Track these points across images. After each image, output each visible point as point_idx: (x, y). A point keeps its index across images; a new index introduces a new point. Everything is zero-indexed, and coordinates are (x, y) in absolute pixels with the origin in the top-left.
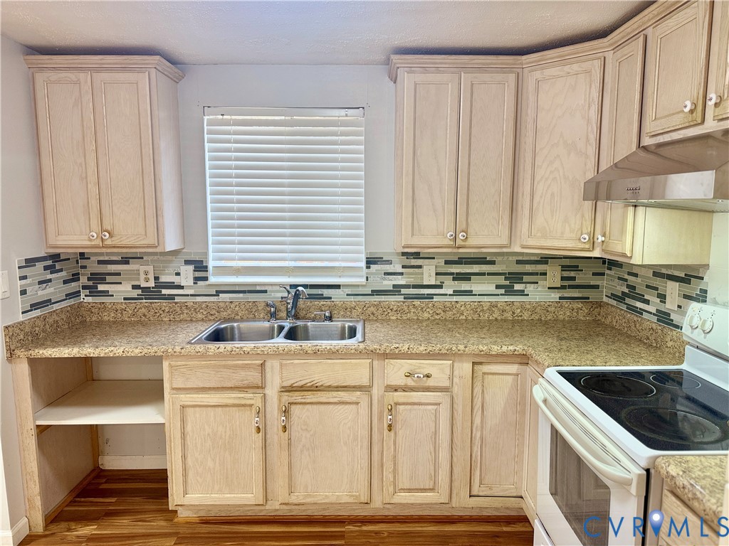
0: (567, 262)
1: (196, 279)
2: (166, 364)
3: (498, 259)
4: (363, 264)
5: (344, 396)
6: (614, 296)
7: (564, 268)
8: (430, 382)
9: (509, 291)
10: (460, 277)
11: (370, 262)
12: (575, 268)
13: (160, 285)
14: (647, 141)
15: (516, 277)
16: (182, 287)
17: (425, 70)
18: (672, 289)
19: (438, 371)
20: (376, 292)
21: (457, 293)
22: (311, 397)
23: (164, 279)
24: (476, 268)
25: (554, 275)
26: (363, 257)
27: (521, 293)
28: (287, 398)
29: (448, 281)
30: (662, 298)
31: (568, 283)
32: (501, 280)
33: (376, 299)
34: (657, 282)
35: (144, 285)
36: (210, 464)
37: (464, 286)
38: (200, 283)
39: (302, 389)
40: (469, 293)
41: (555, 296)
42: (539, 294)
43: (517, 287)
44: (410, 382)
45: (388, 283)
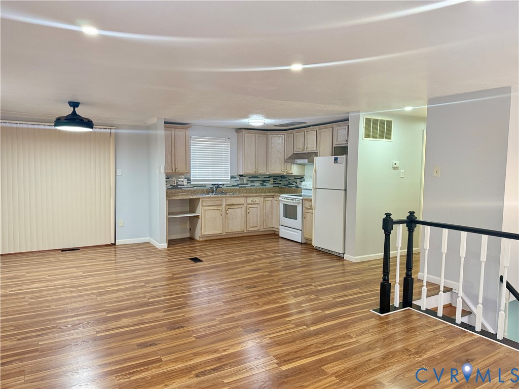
0: (274, 178)
1: (188, 183)
2: (201, 200)
3: (260, 177)
4: (229, 178)
5: (239, 206)
6: (285, 185)
7: (274, 179)
8: (256, 202)
9: (263, 185)
10: (253, 182)
11: (231, 178)
12: (276, 179)
13: (178, 185)
14: (295, 152)
15: (264, 181)
16: (184, 185)
17: (249, 133)
18: (298, 180)
19: (257, 200)
20: (233, 186)
21: (251, 186)
22: (232, 207)
23: (179, 183)
24: (255, 179)
25: (272, 181)
26: (229, 176)
27: (265, 185)
28: (227, 207)
29: (250, 183)
30: (296, 183)
31: (275, 183)
32: (261, 182)
33: (233, 188)
34: (295, 180)
35: (174, 184)
36: (210, 224)
37: (253, 184)
38: (189, 184)
39: (230, 205)
40: (254, 186)
41: (272, 186)
42: (269, 185)
43: (264, 184)
44: (252, 203)
45: (236, 184)
